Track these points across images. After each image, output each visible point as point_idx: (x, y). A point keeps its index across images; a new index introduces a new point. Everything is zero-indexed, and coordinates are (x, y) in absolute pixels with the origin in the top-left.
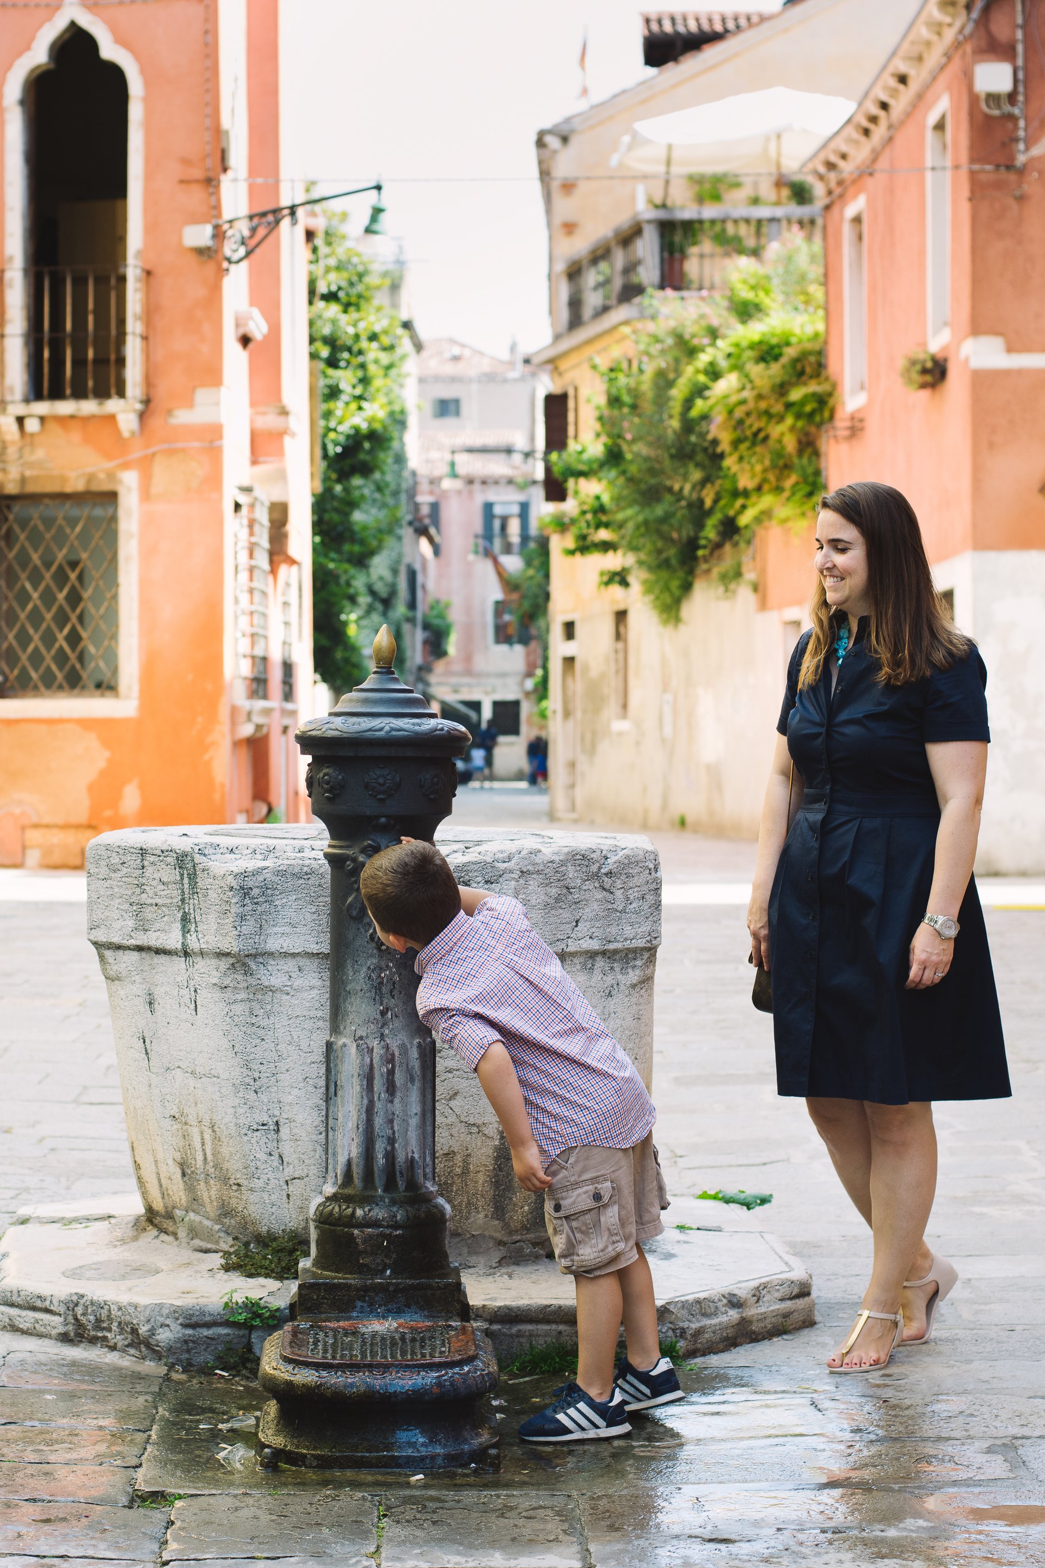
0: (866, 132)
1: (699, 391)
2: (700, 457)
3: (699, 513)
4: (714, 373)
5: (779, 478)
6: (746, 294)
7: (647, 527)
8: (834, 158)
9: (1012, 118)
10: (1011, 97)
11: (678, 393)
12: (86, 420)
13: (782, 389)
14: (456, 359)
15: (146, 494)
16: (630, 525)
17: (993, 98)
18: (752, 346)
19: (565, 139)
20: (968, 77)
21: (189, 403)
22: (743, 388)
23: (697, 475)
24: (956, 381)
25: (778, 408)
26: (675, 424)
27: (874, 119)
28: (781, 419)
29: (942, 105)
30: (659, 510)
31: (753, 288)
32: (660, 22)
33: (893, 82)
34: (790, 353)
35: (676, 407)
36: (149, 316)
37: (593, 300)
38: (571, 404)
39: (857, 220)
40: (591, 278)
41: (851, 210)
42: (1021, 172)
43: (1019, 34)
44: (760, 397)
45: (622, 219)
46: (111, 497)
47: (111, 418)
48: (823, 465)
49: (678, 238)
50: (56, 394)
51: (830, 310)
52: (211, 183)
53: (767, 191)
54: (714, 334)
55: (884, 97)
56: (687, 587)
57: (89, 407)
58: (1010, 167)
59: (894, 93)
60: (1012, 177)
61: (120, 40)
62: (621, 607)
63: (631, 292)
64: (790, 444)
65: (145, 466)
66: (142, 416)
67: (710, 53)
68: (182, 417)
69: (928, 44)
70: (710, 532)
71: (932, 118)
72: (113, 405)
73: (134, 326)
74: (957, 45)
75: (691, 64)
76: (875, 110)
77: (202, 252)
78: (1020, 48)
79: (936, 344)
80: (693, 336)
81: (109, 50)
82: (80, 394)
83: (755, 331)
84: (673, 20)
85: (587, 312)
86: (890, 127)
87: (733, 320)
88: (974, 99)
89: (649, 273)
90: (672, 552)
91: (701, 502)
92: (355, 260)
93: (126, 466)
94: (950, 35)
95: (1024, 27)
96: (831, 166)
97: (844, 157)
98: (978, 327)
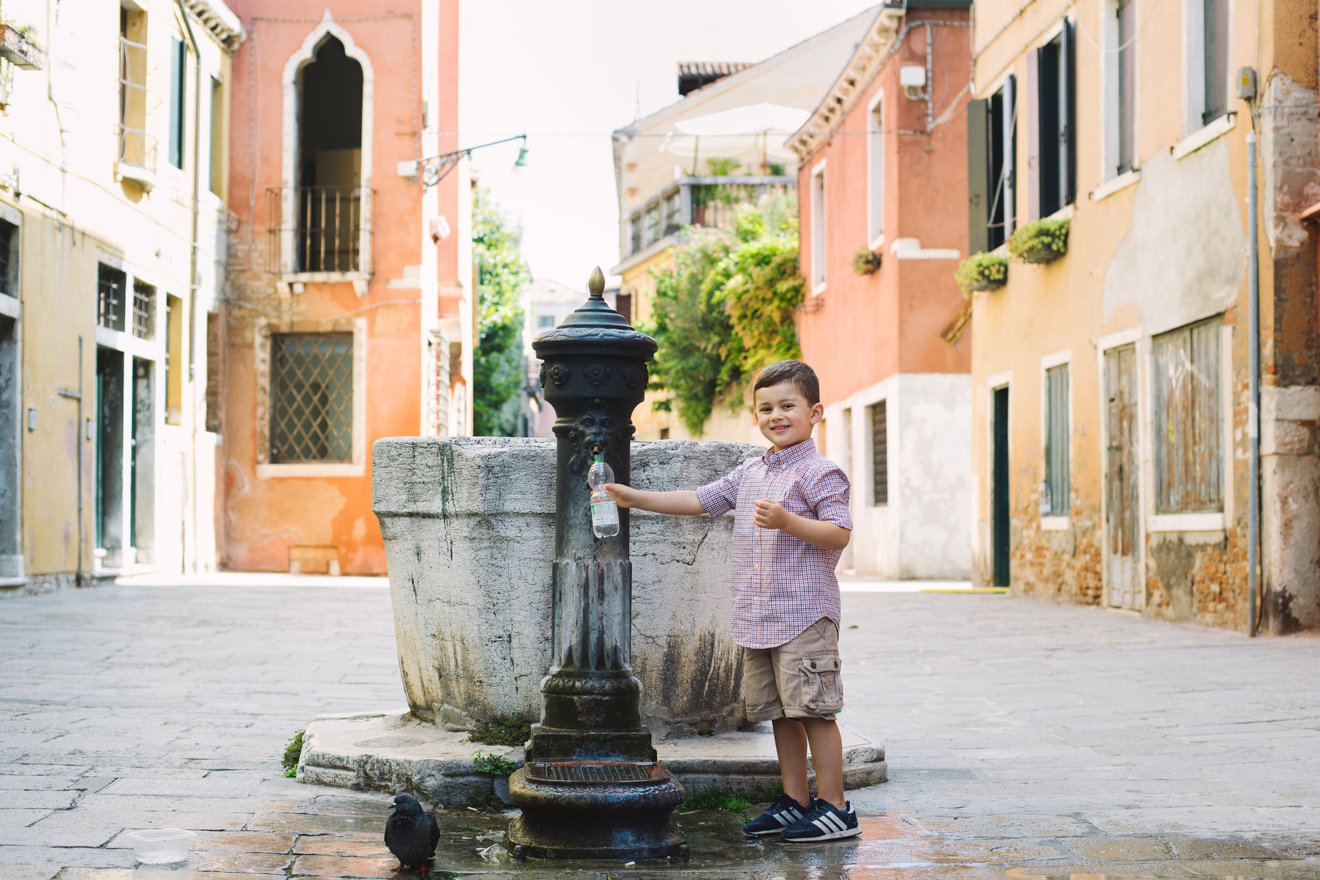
0: (827, 119)
1: (718, 286)
2: (717, 328)
3: (717, 362)
4: (728, 275)
5: (769, 339)
6: (747, 226)
7: (684, 373)
8: (805, 137)
9: (923, 101)
10: (924, 88)
11: (705, 287)
12: (333, 286)
13: (771, 283)
14: (552, 291)
15: (371, 333)
16: (673, 372)
17: (912, 89)
18: (753, 256)
19: (630, 137)
20: (897, 75)
21: (400, 275)
22: (746, 283)
23: (716, 339)
24: (888, 270)
25: (769, 295)
26: (703, 307)
27: (832, 110)
28: (771, 301)
29: (879, 95)
30: (692, 361)
31: (752, 222)
32: (689, 67)
33: (846, 85)
34: (776, 260)
35: (703, 297)
36: (375, 218)
37: (647, 235)
38: (633, 300)
39: (820, 176)
40: (647, 221)
41: (816, 170)
42: (930, 135)
43: (929, 49)
44: (758, 288)
45: (666, 184)
46: (349, 334)
47: (350, 285)
48: (797, 330)
49: (702, 195)
50: (315, 268)
51: (802, 233)
52: (415, 135)
53: (756, 169)
54: (727, 251)
55: (839, 95)
56: (708, 412)
57: (335, 277)
58: (923, 132)
59: (846, 92)
60: (924, 138)
61: (359, 44)
62: (665, 426)
63: (672, 229)
64: (777, 316)
65: (371, 315)
66: (370, 283)
67: (720, 85)
68: (395, 284)
69: (870, 58)
70: (724, 376)
71: (872, 105)
72: (351, 276)
73: (365, 226)
74: (890, 56)
75: (708, 91)
76: (833, 104)
77: (409, 179)
78: (929, 58)
79: (874, 246)
80: (714, 252)
81: (351, 51)
82: (330, 268)
83: (753, 247)
84: (697, 67)
85: (644, 243)
86: (843, 114)
87: (739, 242)
88: (900, 89)
89: (683, 217)
90: (699, 389)
91: (719, 356)
92: (495, 218)
93: (359, 315)
94: (884, 51)
95: (932, 45)
96: (803, 142)
97: (812, 136)
98: (902, 232)
